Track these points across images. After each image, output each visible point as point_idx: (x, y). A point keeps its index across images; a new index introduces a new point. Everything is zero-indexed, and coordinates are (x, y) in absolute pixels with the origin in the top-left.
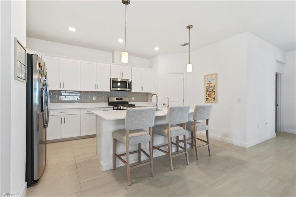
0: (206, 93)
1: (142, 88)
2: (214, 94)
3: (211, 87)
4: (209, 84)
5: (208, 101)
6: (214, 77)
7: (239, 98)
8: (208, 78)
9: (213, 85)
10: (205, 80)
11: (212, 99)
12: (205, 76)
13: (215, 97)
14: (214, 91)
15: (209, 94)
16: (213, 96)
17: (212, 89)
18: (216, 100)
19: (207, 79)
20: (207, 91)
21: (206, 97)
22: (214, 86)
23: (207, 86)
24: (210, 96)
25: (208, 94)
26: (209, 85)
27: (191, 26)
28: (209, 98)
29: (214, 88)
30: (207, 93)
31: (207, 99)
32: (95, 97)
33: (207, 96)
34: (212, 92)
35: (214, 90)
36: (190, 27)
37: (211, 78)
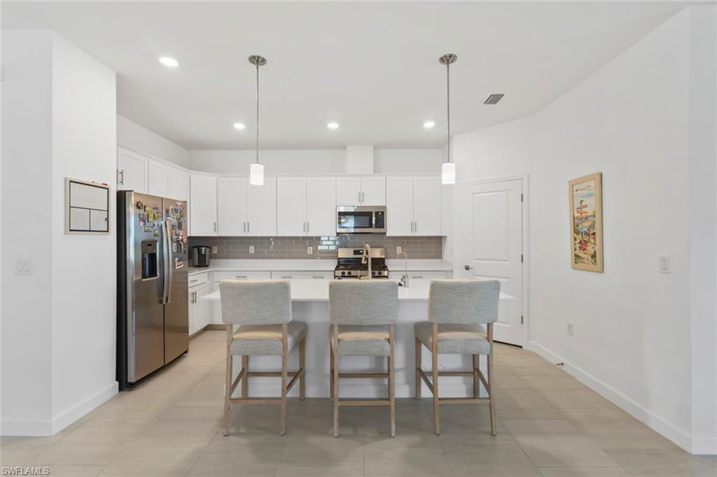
0: (573, 239)
1: (414, 226)
2: (593, 240)
3: (586, 218)
4: (581, 208)
5: (580, 265)
6: (592, 184)
7: (664, 260)
8: (577, 190)
9: (589, 211)
10: (572, 198)
11: (590, 258)
12: (570, 182)
13: (595, 253)
14: (594, 233)
15: (580, 243)
16: (590, 249)
17: (587, 224)
18: (598, 262)
19: (575, 193)
20: (576, 232)
21: (575, 250)
22: (594, 216)
23: (577, 215)
24: (584, 250)
25: (578, 241)
26: (581, 214)
27: (450, 56)
28: (581, 254)
29: (594, 222)
30: (575, 239)
31: (577, 256)
32: (312, 248)
33: (578, 248)
34: (589, 235)
35: (594, 229)
36: (448, 59)
37: (584, 189)
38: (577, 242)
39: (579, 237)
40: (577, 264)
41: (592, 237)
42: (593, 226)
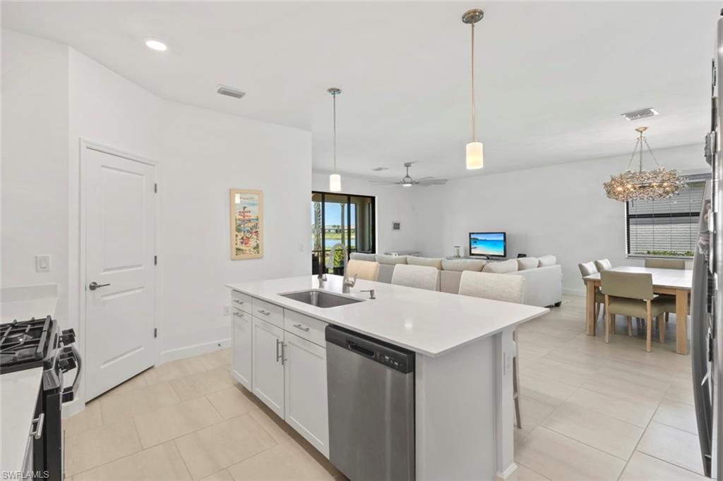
0: (235, 236)
2: (255, 237)
3: (250, 221)
4: (243, 212)
5: (242, 256)
6: (256, 197)
8: (240, 199)
9: (253, 216)
11: (252, 250)
13: (258, 245)
14: (257, 232)
15: (242, 239)
16: (253, 243)
17: (250, 225)
18: (261, 251)
20: (238, 230)
21: (236, 244)
22: (257, 220)
23: (238, 218)
24: (246, 244)
25: (240, 237)
26: (244, 217)
27: (338, 90)
28: (243, 247)
29: (257, 224)
30: (237, 236)
31: (238, 249)
33: (239, 243)
34: (251, 233)
37: (247, 199)
38: (238, 238)
39: (241, 235)
40: (238, 256)
41: (254, 234)
42: (256, 227)
